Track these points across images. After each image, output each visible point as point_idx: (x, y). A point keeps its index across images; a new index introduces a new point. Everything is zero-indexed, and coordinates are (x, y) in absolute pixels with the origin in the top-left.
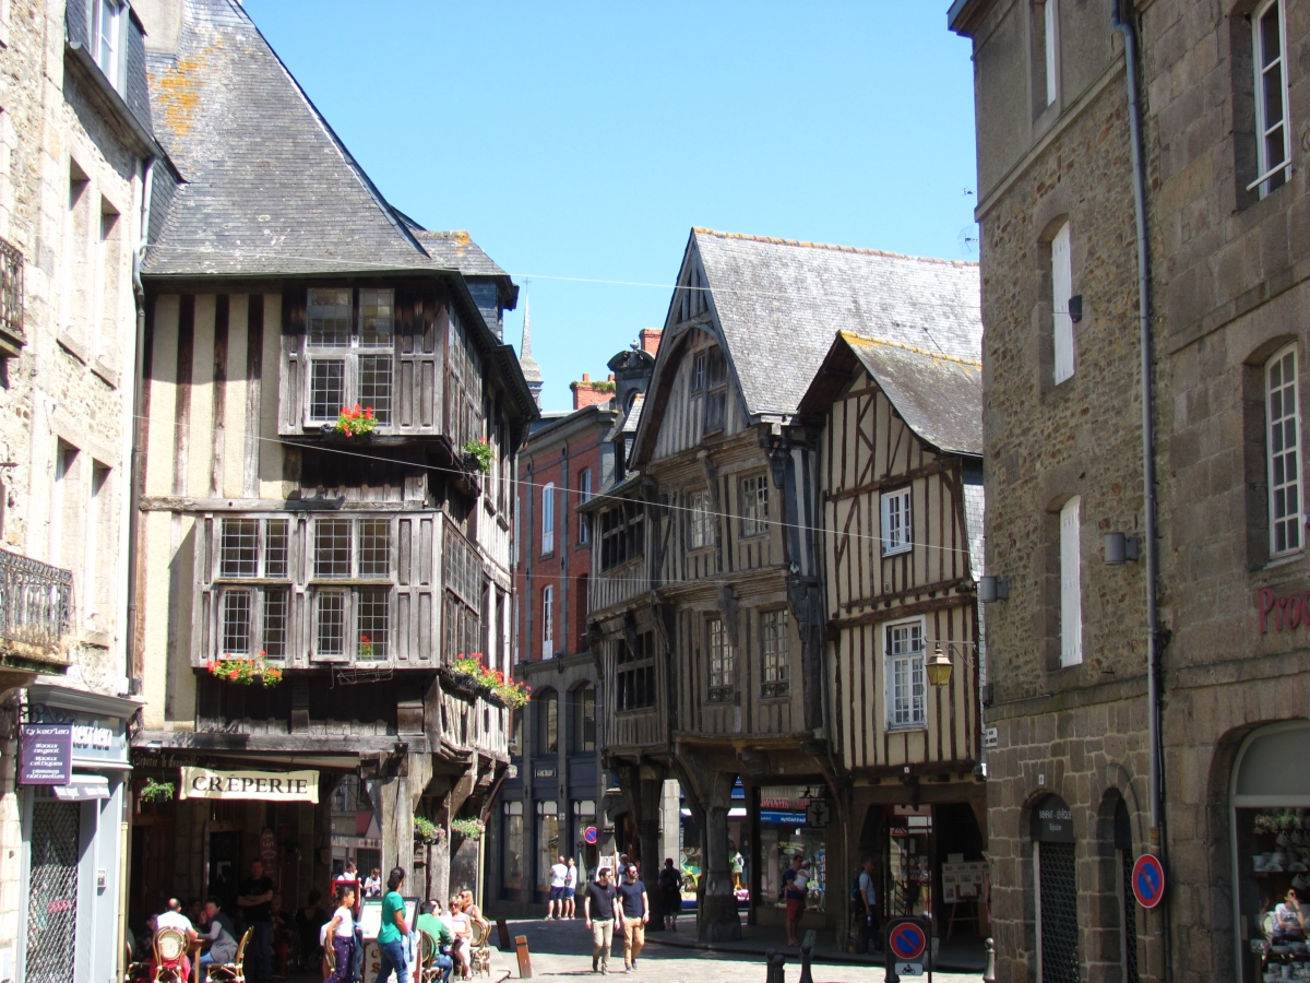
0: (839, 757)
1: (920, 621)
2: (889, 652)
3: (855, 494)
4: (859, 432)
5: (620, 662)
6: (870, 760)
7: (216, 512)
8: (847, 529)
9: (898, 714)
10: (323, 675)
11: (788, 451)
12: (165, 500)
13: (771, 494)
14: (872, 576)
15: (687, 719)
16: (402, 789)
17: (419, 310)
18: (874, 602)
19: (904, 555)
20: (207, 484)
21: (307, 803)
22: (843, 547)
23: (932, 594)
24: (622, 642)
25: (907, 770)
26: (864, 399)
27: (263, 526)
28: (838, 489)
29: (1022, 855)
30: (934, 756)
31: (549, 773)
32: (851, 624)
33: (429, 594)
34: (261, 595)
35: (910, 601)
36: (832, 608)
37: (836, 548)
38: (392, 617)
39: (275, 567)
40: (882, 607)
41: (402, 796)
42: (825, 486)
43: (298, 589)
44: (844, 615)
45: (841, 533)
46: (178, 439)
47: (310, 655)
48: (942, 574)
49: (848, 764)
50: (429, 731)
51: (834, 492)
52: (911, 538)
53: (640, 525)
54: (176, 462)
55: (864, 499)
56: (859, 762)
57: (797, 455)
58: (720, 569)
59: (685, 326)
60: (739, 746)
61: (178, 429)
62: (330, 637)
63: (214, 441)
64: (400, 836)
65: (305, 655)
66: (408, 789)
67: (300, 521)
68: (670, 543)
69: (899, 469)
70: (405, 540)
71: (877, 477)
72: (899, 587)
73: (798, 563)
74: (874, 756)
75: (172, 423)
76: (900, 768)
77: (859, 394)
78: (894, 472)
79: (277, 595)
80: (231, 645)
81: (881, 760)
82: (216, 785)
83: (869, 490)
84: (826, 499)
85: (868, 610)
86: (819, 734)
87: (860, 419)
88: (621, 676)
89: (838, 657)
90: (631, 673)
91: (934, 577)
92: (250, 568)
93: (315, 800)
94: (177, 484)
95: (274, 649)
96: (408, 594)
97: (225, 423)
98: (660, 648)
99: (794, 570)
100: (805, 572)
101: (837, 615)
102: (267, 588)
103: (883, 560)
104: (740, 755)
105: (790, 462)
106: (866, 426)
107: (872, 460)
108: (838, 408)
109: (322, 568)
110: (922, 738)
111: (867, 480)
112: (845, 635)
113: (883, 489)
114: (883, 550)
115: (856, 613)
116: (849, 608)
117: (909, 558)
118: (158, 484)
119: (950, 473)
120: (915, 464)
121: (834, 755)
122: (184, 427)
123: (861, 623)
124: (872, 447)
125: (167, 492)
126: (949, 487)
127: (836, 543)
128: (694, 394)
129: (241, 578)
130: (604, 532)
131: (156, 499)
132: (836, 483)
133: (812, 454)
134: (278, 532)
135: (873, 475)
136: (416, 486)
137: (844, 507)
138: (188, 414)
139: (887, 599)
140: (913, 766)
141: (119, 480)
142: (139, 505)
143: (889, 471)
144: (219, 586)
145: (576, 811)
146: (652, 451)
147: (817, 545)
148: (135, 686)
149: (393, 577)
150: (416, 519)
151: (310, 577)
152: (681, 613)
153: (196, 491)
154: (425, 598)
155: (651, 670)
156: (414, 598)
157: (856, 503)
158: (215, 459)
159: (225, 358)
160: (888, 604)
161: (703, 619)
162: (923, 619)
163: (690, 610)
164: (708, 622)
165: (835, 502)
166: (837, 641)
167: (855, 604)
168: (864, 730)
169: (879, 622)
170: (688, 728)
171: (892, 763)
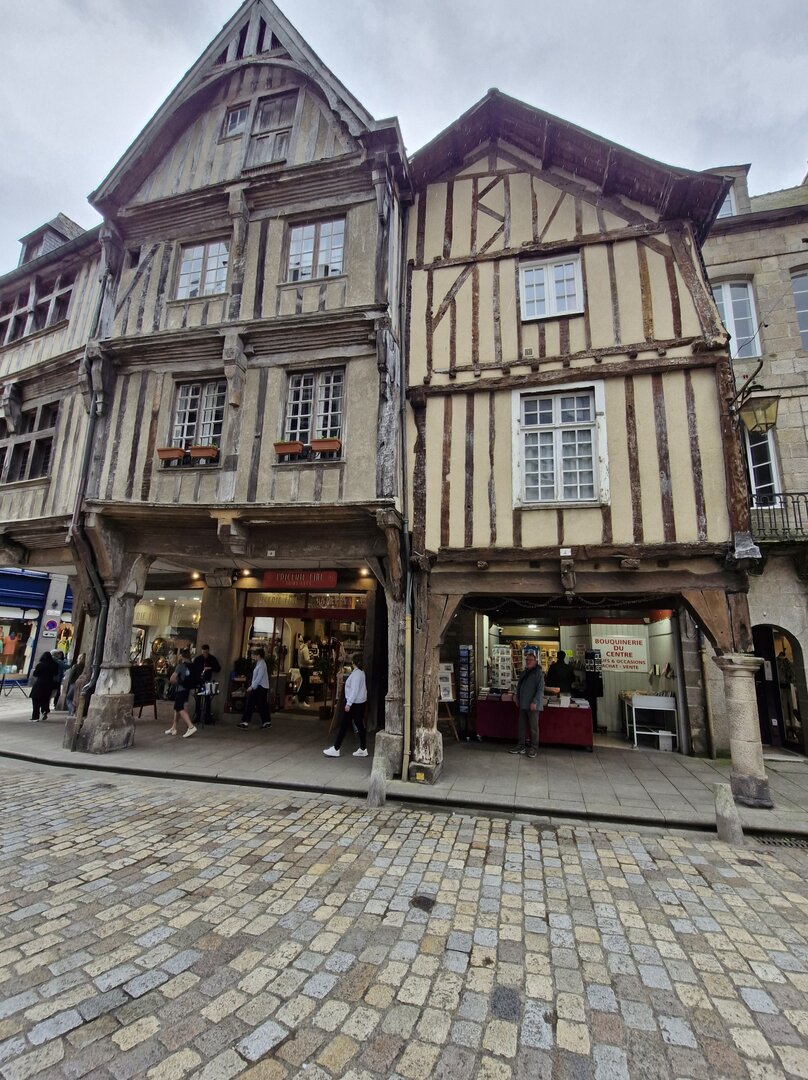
0: (416, 536)
1: (592, 389)
3: (469, 264)
4: (478, 208)
6: (481, 540)
8: (450, 299)
14: (498, 341)
15: (121, 487)
18: (502, 367)
19: (566, 318)
22: (442, 312)
23: (633, 355)
25: (567, 552)
28: (437, 259)
30: (624, 538)
32: (447, 393)
35: (587, 363)
36: (418, 373)
37: (429, 313)
40: (524, 371)
42: (412, 254)
44: (440, 380)
45: (439, 300)
49: (433, 543)
51: (428, 260)
55: (485, 267)
56: (456, 543)
59: (228, 65)
60: (225, 519)
69: (558, 236)
71: (517, 244)
72: (553, 349)
74: (492, 538)
76: (556, 549)
77: (473, 177)
78: (548, 240)
81: (505, 540)
83: (497, 259)
84: (415, 268)
85: (490, 375)
87: (477, 197)
89: (422, 426)
98: (73, 416)
101: (427, 381)
103: (522, 324)
104: (226, 528)
106: (493, 200)
107: (503, 230)
108: (436, 189)
110: (597, 516)
111: (497, 246)
112: (435, 408)
113: (525, 256)
114: (520, 314)
115: (462, 379)
116: (450, 373)
117: (577, 321)
120: (591, 228)
121: (411, 535)
123: (470, 392)
124: (505, 220)
126: (658, 250)
127: (429, 309)
132: (433, 253)
135: (506, 242)
137: (445, 279)
139: (529, 365)
140: (576, 549)
143: (536, 240)
146: (135, 192)
152: (128, 377)
157: (470, 271)
160: (535, 369)
161: (170, 382)
162: (600, 387)
163: (145, 374)
164: (178, 385)
165: (430, 270)
166: (420, 410)
167: (465, 369)
168: (469, 507)
169: (509, 388)
170: (119, 496)
171: (528, 542)
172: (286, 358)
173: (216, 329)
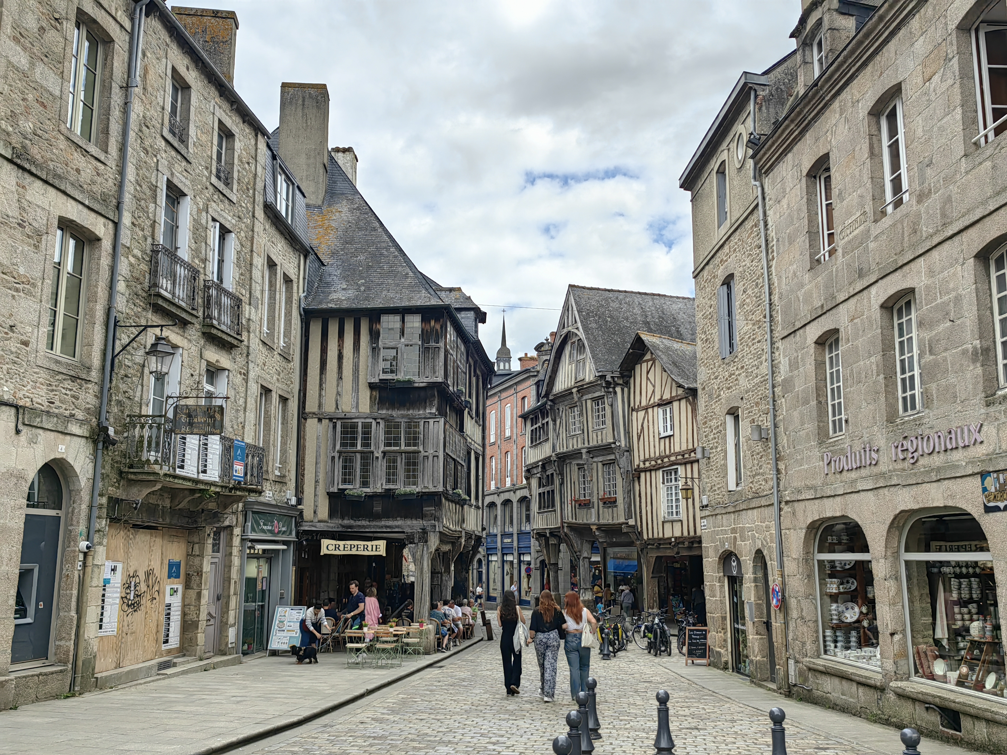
0: (641, 533)
1: (677, 468)
2: (663, 483)
3: (646, 409)
4: (648, 378)
5: (539, 487)
6: (656, 536)
7: (338, 419)
8: (642, 426)
9: (668, 512)
10: (388, 494)
11: (614, 388)
12: (314, 413)
13: (606, 408)
14: (654, 447)
15: (570, 515)
16: (425, 549)
17: (433, 323)
18: (656, 460)
19: (669, 437)
20: (334, 406)
21: (381, 556)
22: (641, 434)
23: (683, 455)
24: (540, 478)
25: (673, 540)
26: (650, 363)
27: (360, 425)
28: (638, 406)
29: (719, 582)
30: (686, 534)
31: (509, 540)
32: (645, 470)
33: (437, 456)
34: (358, 456)
35: (673, 458)
36: (637, 462)
37: (638, 434)
38: (420, 467)
39: (366, 444)
40: (659, 462)
41: (425, 552)
42: (632, 405)
43: (376, 454)
44: (642, 466)
45: (640, 427)
46: (321, 385)
47: (382, 485)
48: (687, 446)
49: (645, 537)
50: (438, 521)
51: (636, 407)
52: (672, 428)
53: (547, 422)
54: (320, 395)
55: (650, 410)
56: (650, 536)
57: (618, 389)
58: (584, 444)
59: (565, 330)
60: (594, 528)
61: (321, 379)
62: (391, 477)
63: (338, 386)
64: (424, 572)
65: (379, 485)
66: (428, 548)
67: (377, 423)
68: (561, 432)
69: (667, 396)
70: (426, 430)
71: (656, 400)
72: (667, 453)
73: (620, 441)
74: (658, 533)
75: (318, 378)
76: (670, 538)
77: (647, 361)
78: (664, 398)
79: (367, 457)
80: (344, 481)
81: (661, 535)
82: (337, 548)
83: (653, 407)
84: (633, 410)
85: (653, 463)
86: (631, 522)
87: (648, 373)
88: (540, 494)
89: (640, 485)
90: (544, 493)
91: (684, 448)
92: (354, 445)
93: (384, 555)
94: (320, 406)
95: (365, 484)
96: (427, 457)
97: (343, 377)
98: (557, 482)
99: (618, 444)
100: (623, 445)
101: (638, 466)
102: (361, 452)
103: (660, 439)
104: (595, 532)
105: (615, 393)
106: (651, 376)
107: (654, 391)
108: (638, 367)
109: (388, 444)
110: (680, 524)
111: (652, 401)
112: (643, 475)
113: (659, 405)
114: (659, 434)
115: (647, 464)
116: (644, 462)
117: (672, 438)
118: (311, 406)
119: (690, 398)
120: (674, 394)
121: (639, 533)
122: (324, 380)
123: (650, 471)
124: (654, 386)
125: (315, 410)
126: (690, 404)
127: (637, 431)
128: (570, 363)
129: (349, 449)
130: (532, 426)
131: (310, 413)
132: (637, 403)
133: (626, 390)
134: (367, 427)
135: (654, 399)
136: (431, 406)
137: (641, 414)
138: (325, 375)
139: (662, 458)
140: (676, 538)
141: (293, 405)
142: (303, 415)
143: (662, 397)
144: (340, 452)
145: (522, 559)
146: (552, 389)
147: (629, 433)
148: (300, 501)
149: (421, 448)
150: (431, 421)
151: (382, 448)
152: (566, 465)
153: (329, 408)
154: (435, 458)
155: (553, 491)
156: (431, 458)
157: (647, 412)
158: (338, 394)
159: (343, 347)
160: (662, 461)
161: (576, 467)
162: (679, 467)
163: (570, 463)
164: (579, 469)
165: (637, 412)
166: (639, 478)
167: (647, 460)
168: (652, 520)
169: (659, 469)
170: (570, 519)
171: (666, 536)
172: (600, 459)
173: (580, 449)
